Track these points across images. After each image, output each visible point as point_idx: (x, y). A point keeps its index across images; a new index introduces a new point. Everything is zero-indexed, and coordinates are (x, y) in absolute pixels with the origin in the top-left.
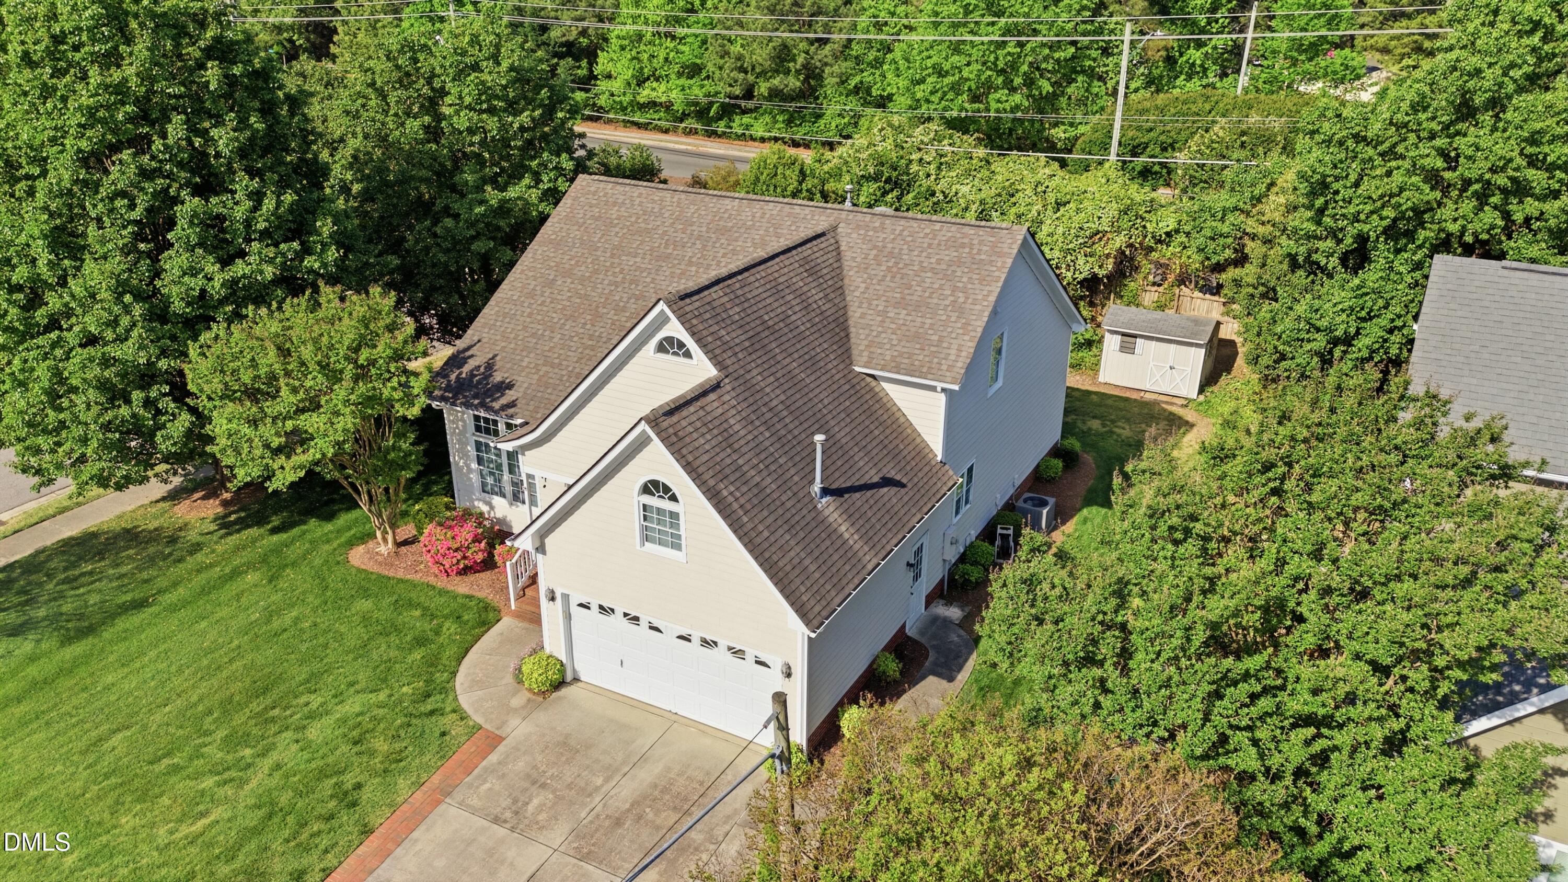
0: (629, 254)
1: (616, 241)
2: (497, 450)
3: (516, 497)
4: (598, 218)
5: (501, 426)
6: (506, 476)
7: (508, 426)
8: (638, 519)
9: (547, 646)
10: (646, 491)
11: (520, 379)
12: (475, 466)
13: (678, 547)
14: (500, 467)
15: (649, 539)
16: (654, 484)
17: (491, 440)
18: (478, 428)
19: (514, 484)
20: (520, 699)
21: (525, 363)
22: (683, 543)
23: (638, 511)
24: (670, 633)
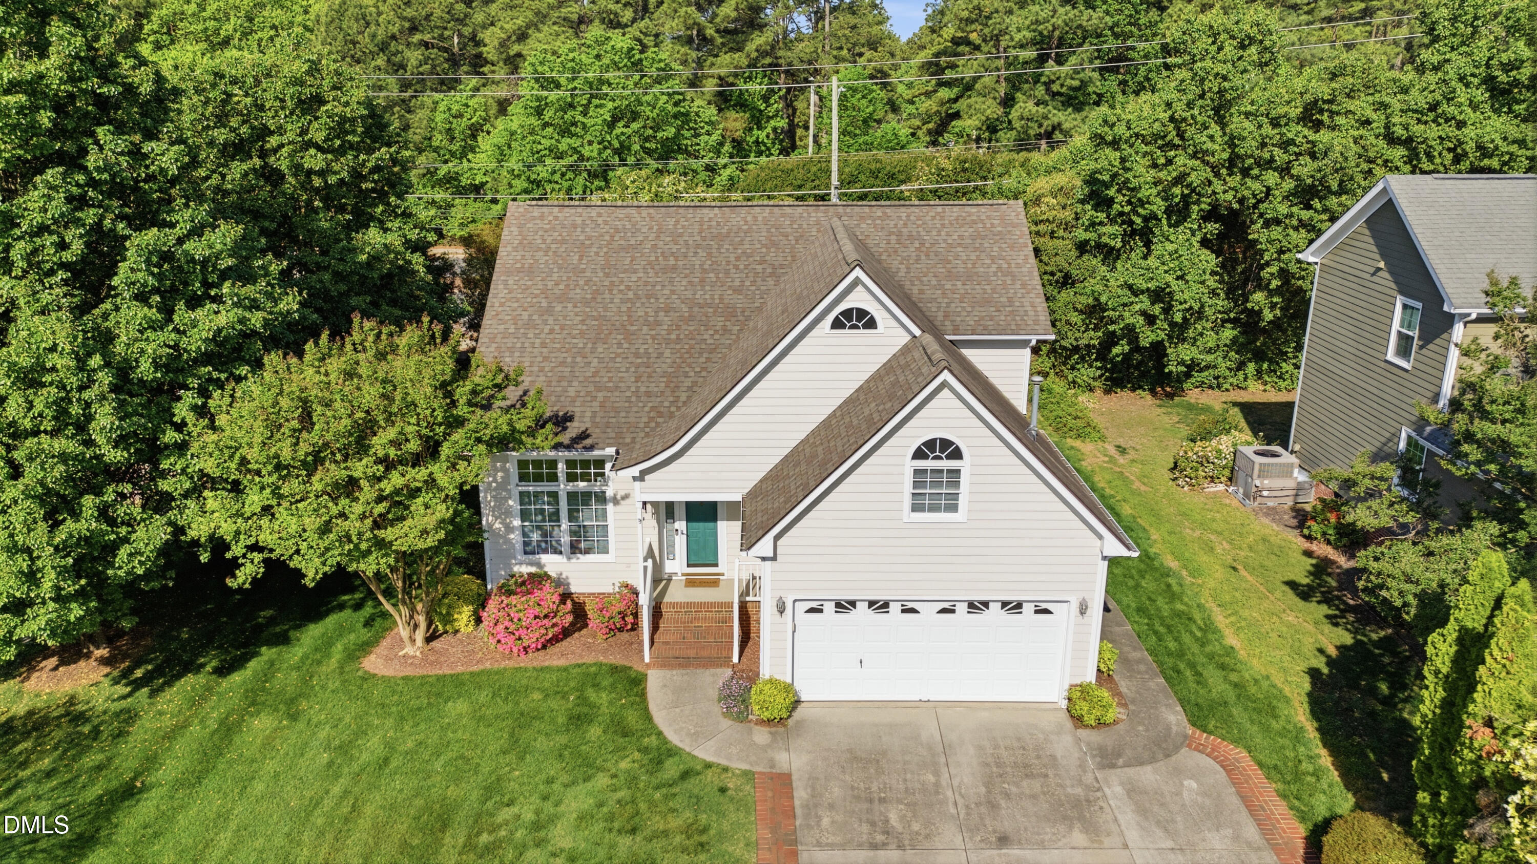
0: (625, 271)
1: (601, 260)
2: (554, 496)
3: (575, 549)
4: (563, 241)
5: (561, 466)
6: (565, 525)
7: (570, 464)
8: (908, 488)
9: (766, 670)
10: (919, 454)
11: (577, 410)
12: (517, 523)
13: (953, 508)
14: (555, 516)
15: (915, 508)
16: (930, 444)
17: (545, 487)
18: (523, 478)
19: (573, 533)
20: (761, 736)
21: (572, 392)
22: (962, 502)
23: (909, 479)
24: (928, 611)
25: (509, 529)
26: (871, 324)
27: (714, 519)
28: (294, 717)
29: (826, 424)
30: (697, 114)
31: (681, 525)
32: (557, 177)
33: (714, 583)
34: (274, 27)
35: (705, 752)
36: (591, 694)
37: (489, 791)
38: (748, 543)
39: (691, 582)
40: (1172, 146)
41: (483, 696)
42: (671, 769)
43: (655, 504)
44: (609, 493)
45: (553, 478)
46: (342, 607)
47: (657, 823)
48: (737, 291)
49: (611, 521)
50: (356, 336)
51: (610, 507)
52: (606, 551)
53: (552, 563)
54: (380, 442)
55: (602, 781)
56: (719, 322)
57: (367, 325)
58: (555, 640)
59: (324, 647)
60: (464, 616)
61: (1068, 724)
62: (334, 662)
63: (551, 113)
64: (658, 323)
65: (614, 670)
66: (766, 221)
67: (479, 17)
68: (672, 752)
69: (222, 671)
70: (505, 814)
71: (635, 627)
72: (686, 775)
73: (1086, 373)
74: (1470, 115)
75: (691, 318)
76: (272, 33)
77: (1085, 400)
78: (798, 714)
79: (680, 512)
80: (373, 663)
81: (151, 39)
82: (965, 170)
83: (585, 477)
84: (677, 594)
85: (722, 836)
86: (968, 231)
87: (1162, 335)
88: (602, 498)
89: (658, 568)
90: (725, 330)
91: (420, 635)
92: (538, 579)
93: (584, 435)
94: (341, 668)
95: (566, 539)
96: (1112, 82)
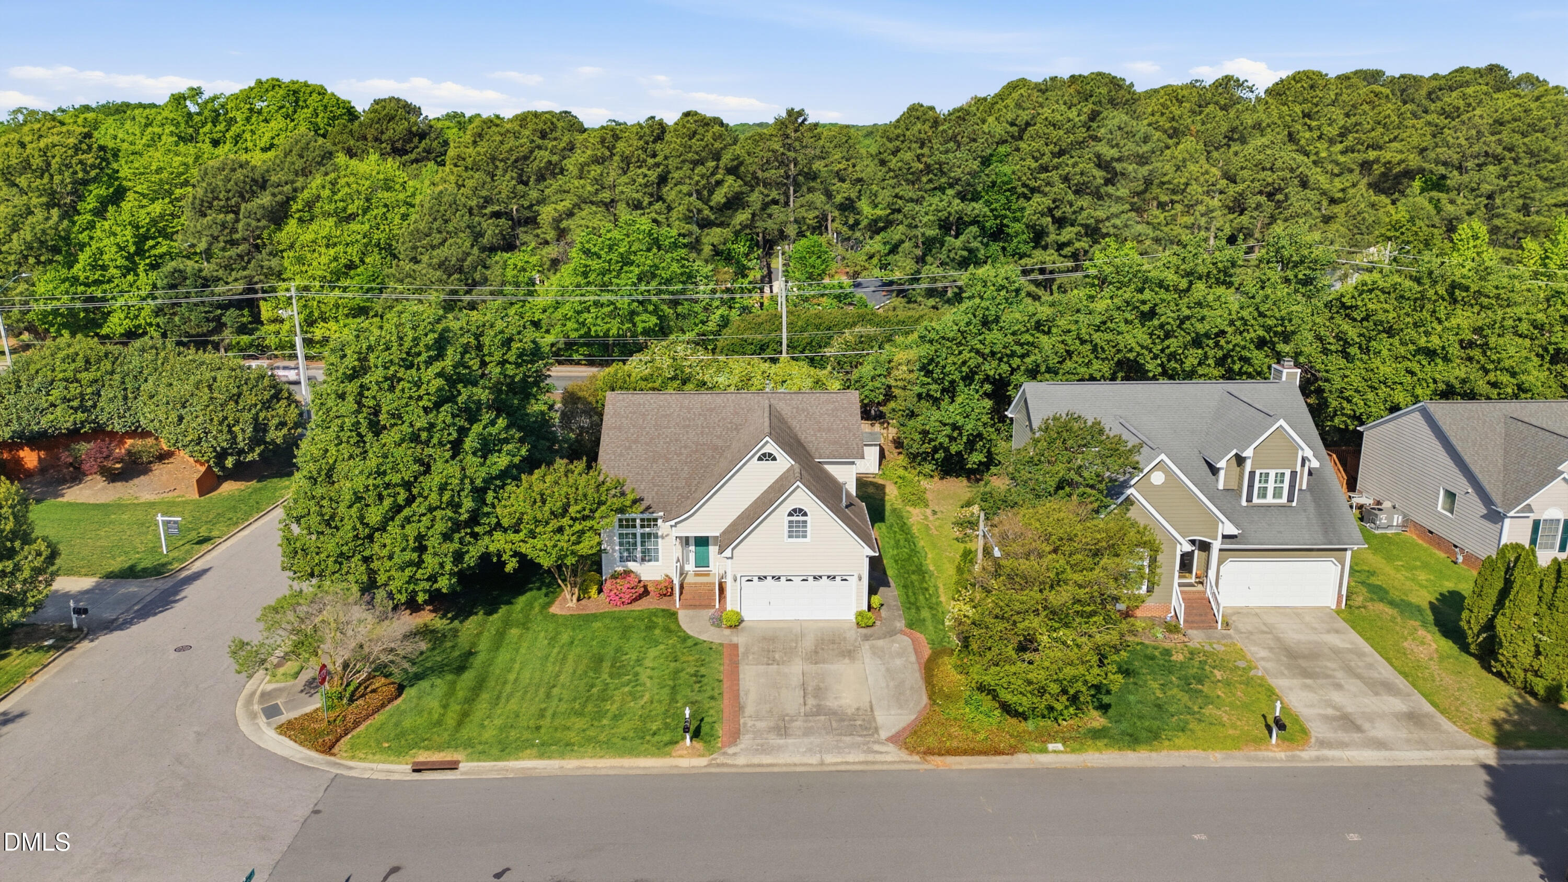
0: (665, 427)
2: (634, 535)
3: (643, 560)
4: (635, 413)
5: (638, 521)
6: (639, 548)
7: (642, 520)
8: (786, 529)
9: (729, 607)
10: (790, 514)
11: (645, 495)
12: (617, 548)
13: (805, 536)
14: (635, 544)
15: (790, 537)
16: (795, 510)
17: (630, 531)
18: (621, 526)
19: (643, 552)
20: (727, 632)
21: (642, 487)
22: (808, 534)
23: (786, 524)
24: (797, 580)
25: (614, 550)
26: (774, 459)
27: (707, 545)
28: (528, 629)
29: (756, 502)
30: (697, 271)
31: (692, 548)
32: (599, 321)
33: (707, 575)
34: (386, 206)
35: (703, 637)
36: (654, 619)
37: (617, 651)
38: (721, 552)
39: (697, 575)
40: (960, 344)
41: (607, 621)
42: (690, 643)
43: (681, 538)
44: (660, 534)
45: (634, 526)
46: (531, 589)
47: (684, 658)
48: (719, 437)
49: (660, 547)
50: (556, 466)
51: (660, 540)
52: (657, 560)
53: (632, 565)
54: (572, 510)
55: (662, 647)
56: (710, 453)
57: (562, 461)
58: (636, 600)
59: (530, 605)
60: (593, 591)
61: (855, 626)
62: (537, 610)
63: (593, 276)
64: (681, 454)
65: (663, 610)
66: (733, 401)
67: (534, 194)
68: (689, 637)
69: (489, 613)
70: (624, 658)
71: (672, 594)
72: (696, 644)
73: (928, 467)
74: (1123, 327)
75: (697, 451)
76: (385, 210)
77: (925, 483)
78: (743, 625)
79: (692, 541)
80: (554, 609)
81: (297, 216)
82: (861, 342)
83: (649, 526)
84: (690, 579)
85: (710, 662)
86: (832, 406)
87: (961, 448)
88: (656, 536)
89: (682, 568)
90: (713, 457)
91: (575, 598)
92: (628, 573)
93: (648, 508)
94: (541, 612)
95: (639, 555)
96: (995, 247)
